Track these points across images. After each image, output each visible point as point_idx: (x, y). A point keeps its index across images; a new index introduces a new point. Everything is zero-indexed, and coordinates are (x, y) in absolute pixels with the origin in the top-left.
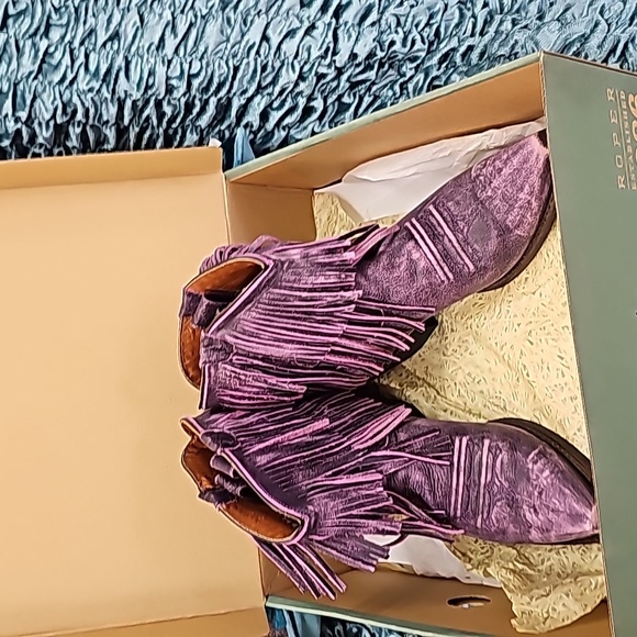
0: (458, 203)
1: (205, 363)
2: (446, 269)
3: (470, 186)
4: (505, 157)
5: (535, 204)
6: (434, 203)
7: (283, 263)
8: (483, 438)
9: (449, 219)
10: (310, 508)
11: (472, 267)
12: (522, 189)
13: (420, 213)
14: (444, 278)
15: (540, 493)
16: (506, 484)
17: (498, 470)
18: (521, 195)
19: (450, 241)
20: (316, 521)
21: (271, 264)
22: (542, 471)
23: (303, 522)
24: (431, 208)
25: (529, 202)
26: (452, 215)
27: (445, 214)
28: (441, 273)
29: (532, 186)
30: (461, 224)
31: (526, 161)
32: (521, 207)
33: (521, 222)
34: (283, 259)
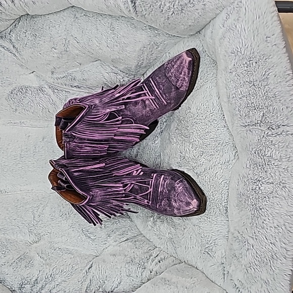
0: (160, 78)
1: (64, 142)
2: (156, 104)
3: (164, 71)
4: (175, 61)
5: (186, 79)
6: (152, 78)
7: (92, 106)
8: (162, 175)
9: (157, 84)
10: (91, 193)
11: (165, 103)
12: (181, 73)
13: (147, 81)
14: (155, 107)
15: (178, 195)
16: (167, 192)
17: (165, 187)
18: (181, 76)
19: (157, 93)
20: (92, 198)
21: (87, 106)
22: (179, 187)
23: (87, 197)
24: (151, 79)
25: (184, 78)
26: (158, 82)
27: (155, 82)
28: (154, 105)
29: (185, 72)
30: (161, 86)
31: (182, 63)
32: (181, 80)
33: (182, 85)
34: (92, 104)
